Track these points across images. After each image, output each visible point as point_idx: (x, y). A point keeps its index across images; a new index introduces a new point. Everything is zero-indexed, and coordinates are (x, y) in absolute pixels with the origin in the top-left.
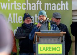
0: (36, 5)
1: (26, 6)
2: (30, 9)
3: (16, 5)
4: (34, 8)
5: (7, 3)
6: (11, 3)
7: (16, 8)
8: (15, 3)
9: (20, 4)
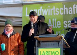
0: (73, 9)
1: (63, 10)
2: (67, 14)
3: (55, 10)
4: (71, 12)
5: (47, 9)
6: (51, 9)
7: (55, 13)
8: (54, 9)
9: (58, 9)
